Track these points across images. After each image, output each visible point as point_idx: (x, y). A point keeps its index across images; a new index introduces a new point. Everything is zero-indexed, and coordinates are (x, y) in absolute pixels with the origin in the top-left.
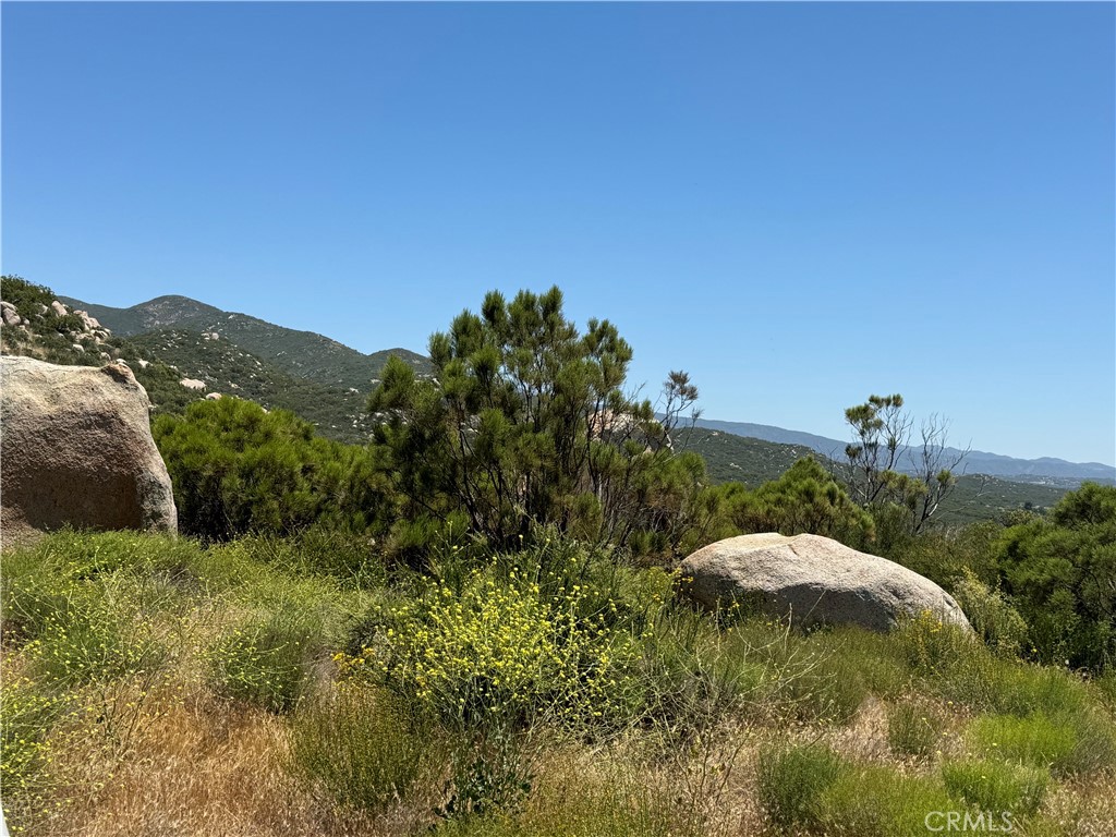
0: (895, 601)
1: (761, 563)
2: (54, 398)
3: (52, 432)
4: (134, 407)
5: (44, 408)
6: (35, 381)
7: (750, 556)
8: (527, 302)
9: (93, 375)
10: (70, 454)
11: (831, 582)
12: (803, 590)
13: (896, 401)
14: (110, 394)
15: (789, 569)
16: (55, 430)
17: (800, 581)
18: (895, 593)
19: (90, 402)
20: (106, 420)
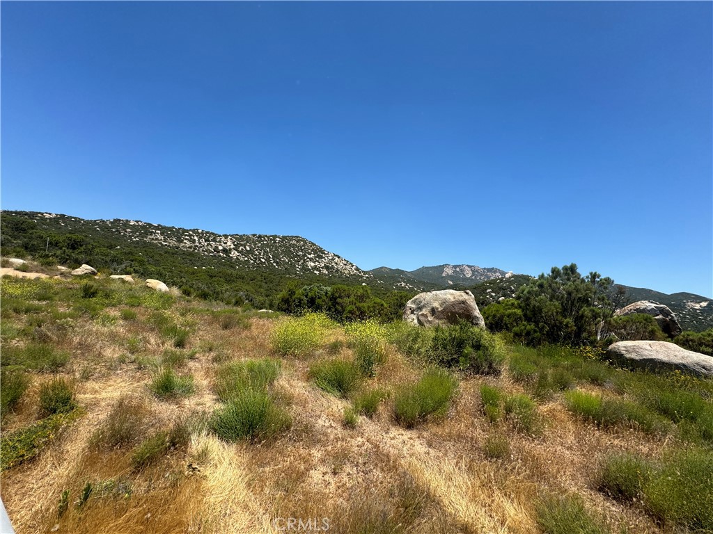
0: (703, 371)
1: (634, 350)
2: (454, 298)
3: (453, 305)
4: (470, 299)
5: (453, 300)
6: (452, 294)
7: (630, 347)
8: (565, 269)
9: (462, 293)
10: (457, 309)
11: (665, 359)
12: (652, 361)
14: (466, 297)
15: (646, 353)
16: (454, 304)
17: (650, 357)
18: (704, 368)
19: (461, 299)
20: (464, 302)
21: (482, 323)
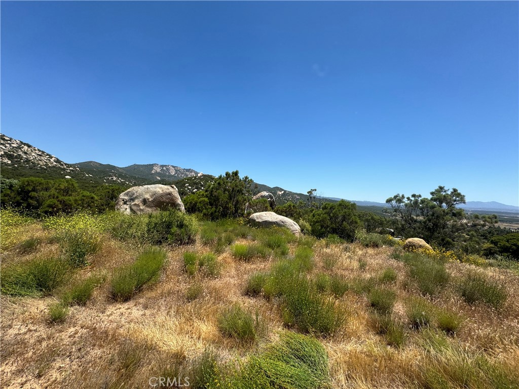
2: (163, 191)
3: (162, 196)
4: (174, 191)
5: (161, 192)
6: (160, 188)
8: (233, 173)
9: (168, 187)
10: (164, 199)
11: (271, 220)
13: (315, 190)
14: (171, 190)
15: (264, 218)
16: (162, 195)
18: (282, 222)
19: (167, 191)
20: (170, 194)
21: (183, 208)
